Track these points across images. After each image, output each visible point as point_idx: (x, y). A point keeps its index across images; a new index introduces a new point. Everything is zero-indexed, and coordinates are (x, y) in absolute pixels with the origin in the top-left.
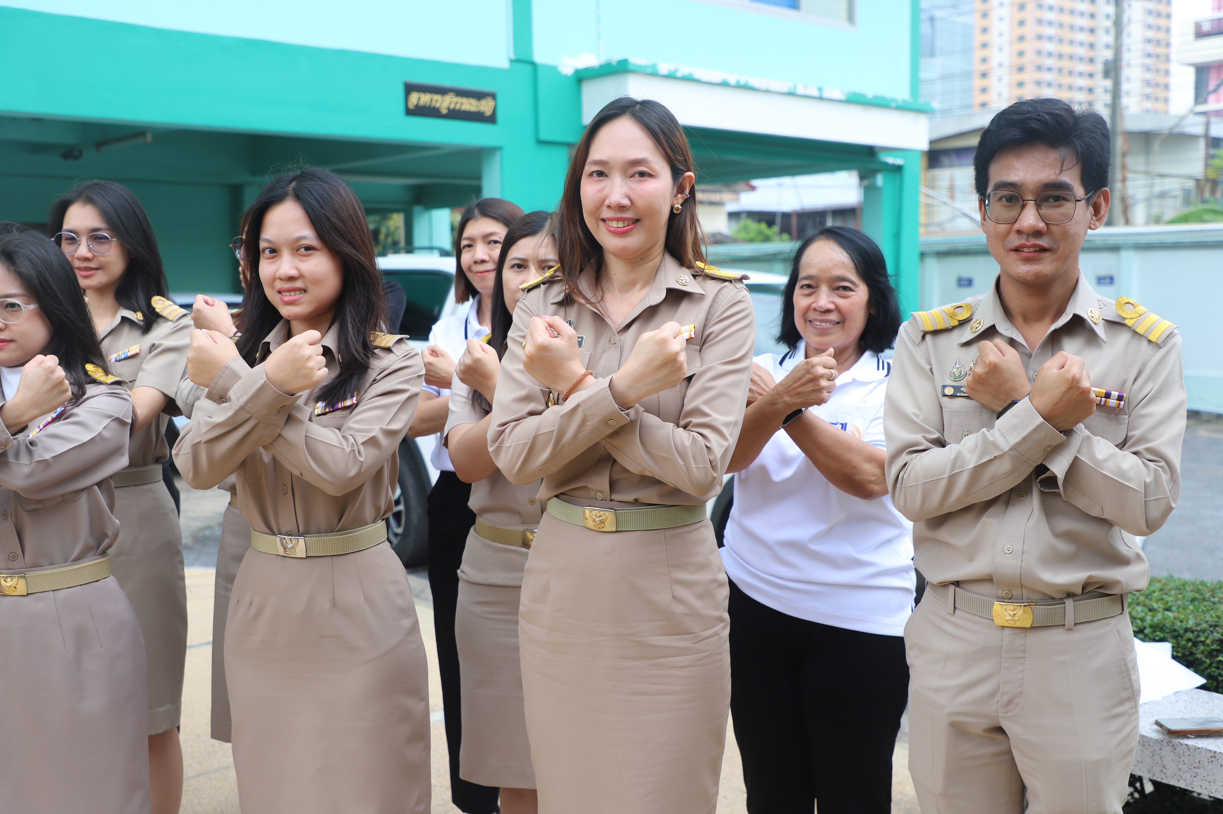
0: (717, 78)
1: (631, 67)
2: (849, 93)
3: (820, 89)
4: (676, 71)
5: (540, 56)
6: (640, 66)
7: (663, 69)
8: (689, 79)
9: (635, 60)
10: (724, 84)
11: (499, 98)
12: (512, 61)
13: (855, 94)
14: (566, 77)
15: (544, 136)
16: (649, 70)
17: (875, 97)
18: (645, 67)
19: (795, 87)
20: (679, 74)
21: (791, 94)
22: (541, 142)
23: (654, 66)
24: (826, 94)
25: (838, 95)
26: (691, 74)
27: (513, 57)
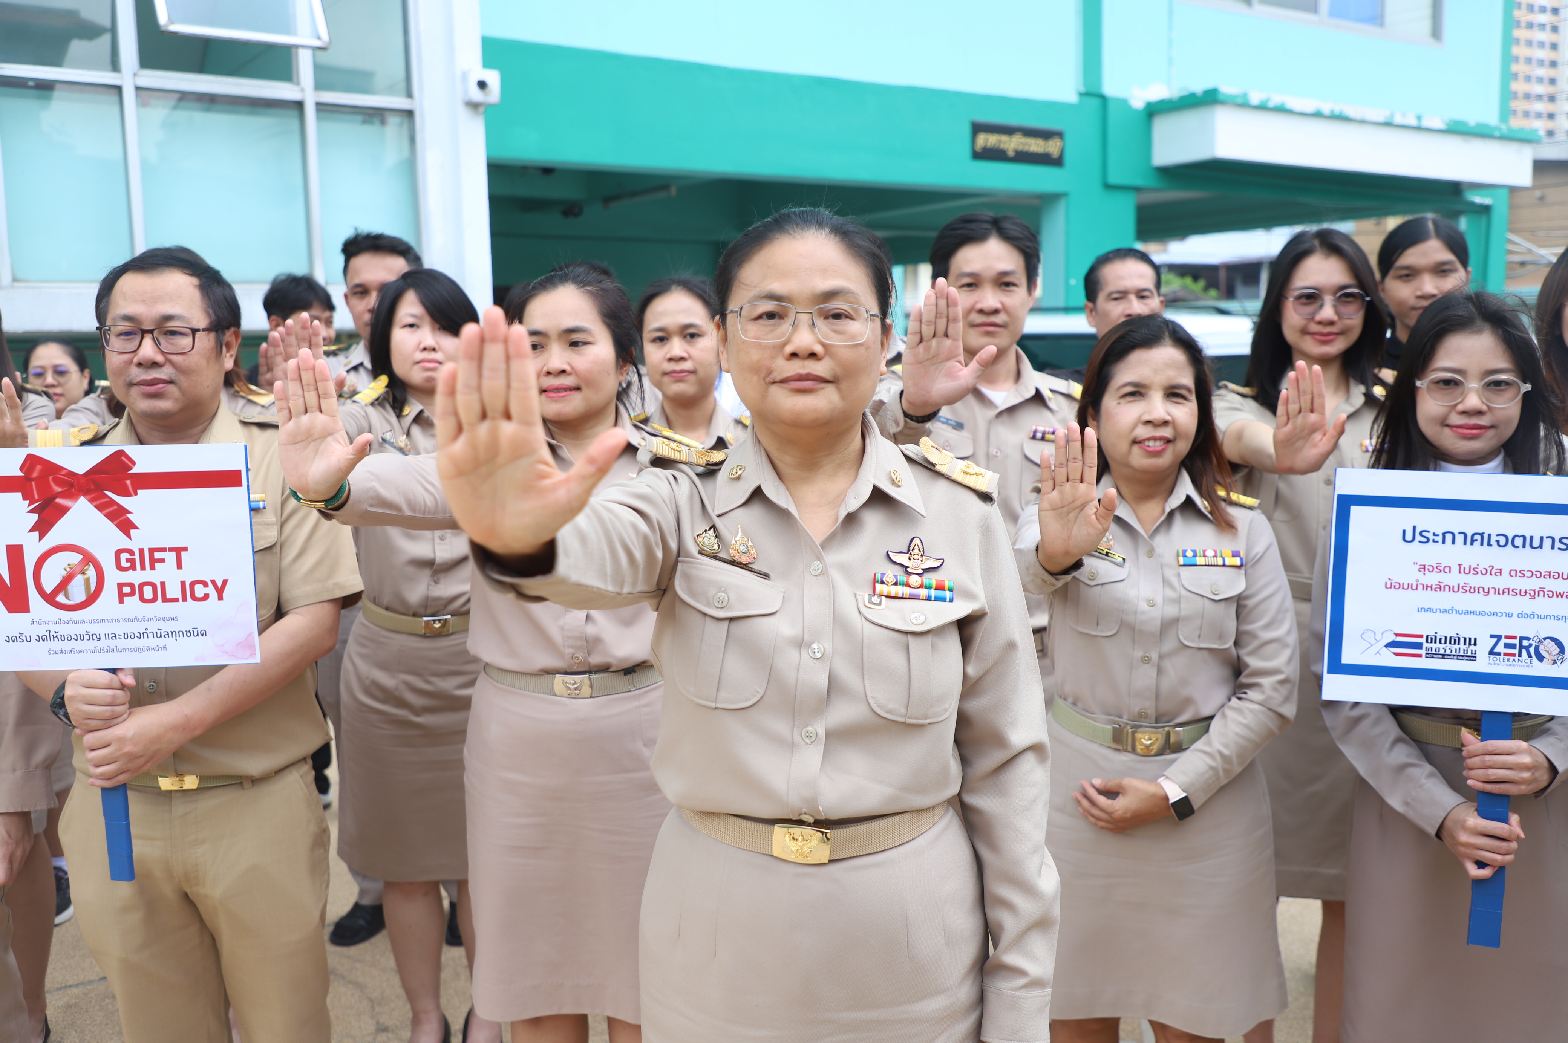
0: (1310, 108)
1: (1221, 97)
2: (1450, 121)
3: (1419, 118)
4: (1268, 100)
5: (1110, 89)
6: (1230, 95)
7: (1255, 100)
8: (1281, 110)
9: (1227, 89)
10: (1318, 115)
11: (1068, 136)
12: (1081, 95)
13: (1456, 122)
14: (1136, 111)
15: (1113, 179)
16: (1240, 101)
17: (1478, 125)
18: (1236, 96)
19: (1392, 116)
20: (1271, 104)
21: (1388, 124)
22: (1108, 187)
23: (1245, 95)
24: (1425, 123)
25: (1438, 124)
26: (1283, 104)
27: (1082, 89)
